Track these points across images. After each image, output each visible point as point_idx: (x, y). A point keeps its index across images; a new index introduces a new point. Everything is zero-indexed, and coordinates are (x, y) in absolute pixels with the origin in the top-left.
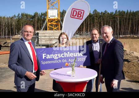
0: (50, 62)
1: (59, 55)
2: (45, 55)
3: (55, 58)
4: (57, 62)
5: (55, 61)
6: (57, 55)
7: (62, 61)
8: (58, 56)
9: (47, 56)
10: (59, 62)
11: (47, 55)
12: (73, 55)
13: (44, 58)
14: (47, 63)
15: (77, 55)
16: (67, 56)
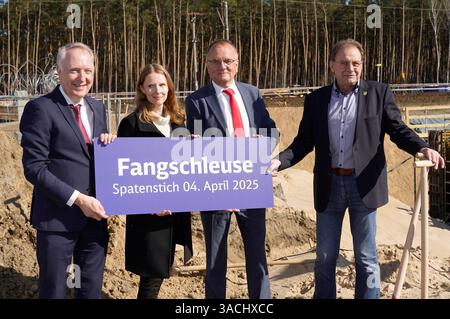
0: (142, 189)
1: (171, 167)
2: (124, 164)
3: (158, 177)
4: (167, 189)
5: (160, 186)
6: (165, 164)
7: (181, 187)
8: (168, 170)
9: (131, 168)
10: (171, 188)
11: (133, 164)
12: (220, 169)
13: (121, 173)
14: (132, 190)
15: (233, 168)
16: (200, 172)
